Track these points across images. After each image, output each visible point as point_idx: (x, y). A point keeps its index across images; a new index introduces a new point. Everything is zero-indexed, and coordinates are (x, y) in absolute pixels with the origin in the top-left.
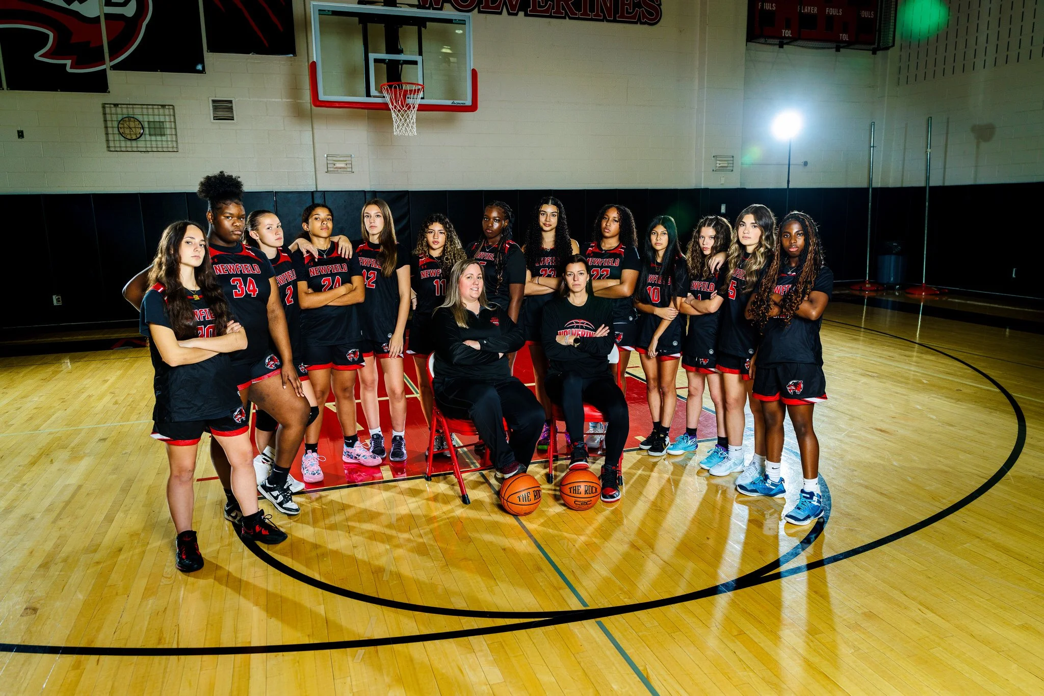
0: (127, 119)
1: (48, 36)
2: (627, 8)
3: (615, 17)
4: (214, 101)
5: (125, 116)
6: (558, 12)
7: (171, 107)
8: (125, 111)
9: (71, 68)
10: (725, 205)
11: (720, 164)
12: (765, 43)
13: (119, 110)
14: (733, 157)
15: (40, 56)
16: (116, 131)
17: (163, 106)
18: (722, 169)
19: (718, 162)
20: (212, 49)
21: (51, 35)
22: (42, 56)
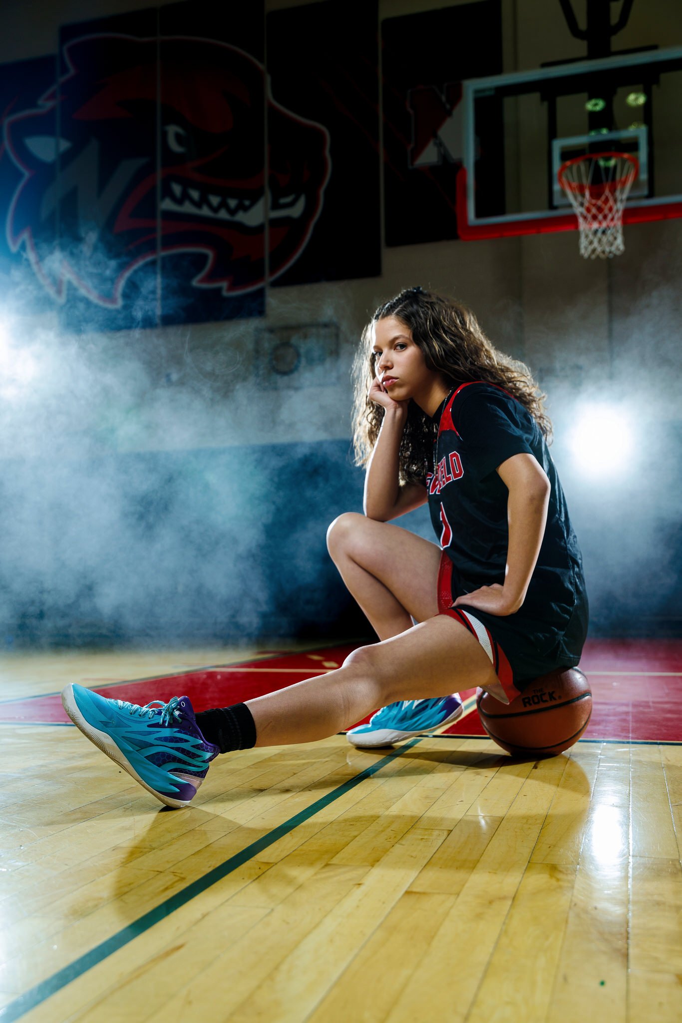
0: (281, 347)
1: (207, 256)
7: (334, 326)
8: (279, 337)
9: (227, 290)
15: (198, 282)
20: (392, 242)
21: (211, 254)
22: (200, 281)
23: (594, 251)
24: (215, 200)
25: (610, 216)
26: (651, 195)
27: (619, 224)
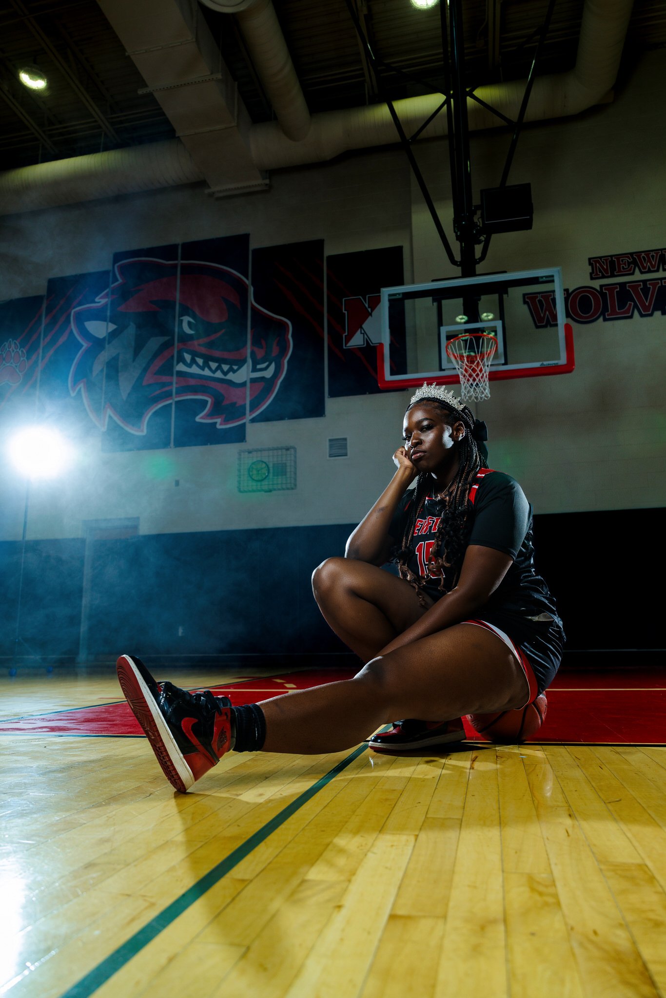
0: (256, 463)
1: (207, 402)
4: (330, 440)
5: (254, 461)
7: (293, 449)
8: (255, 456)
13: (251, 455)
15: (200, 418)
16: (246, 474)
17: (287, 449)
20: (332, 395)
21: (210, 401)
22: (202, 418)
23: (470, 397)
24: (214, 365)
25: (481, 375)
26: (506, 363)
27: (487, 380)
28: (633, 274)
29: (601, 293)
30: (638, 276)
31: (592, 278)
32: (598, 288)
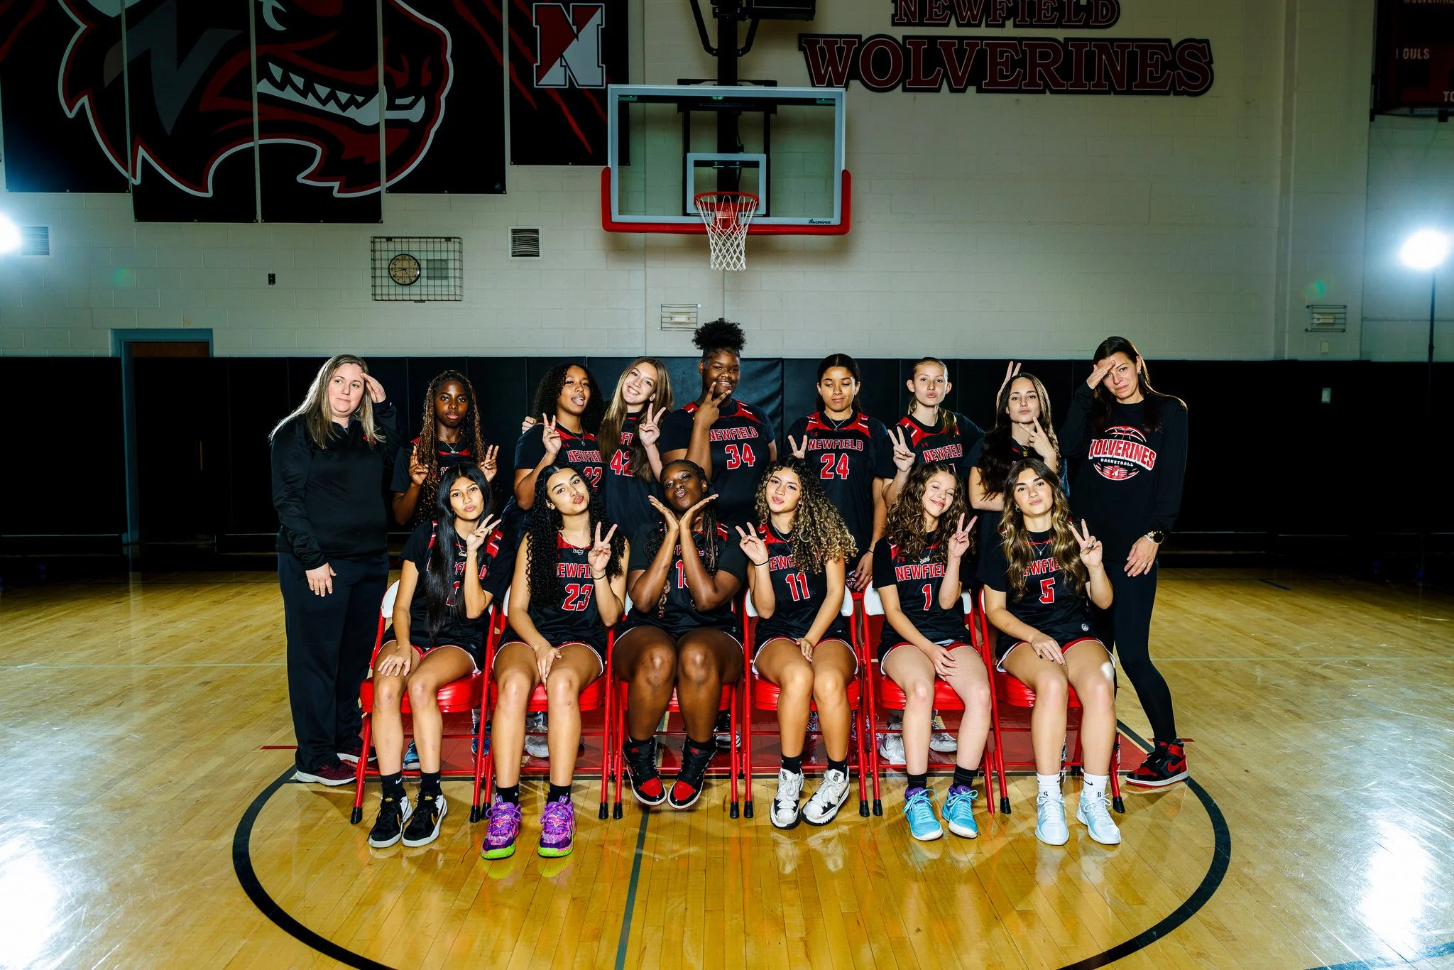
0: (400, 257)
1: (315, 151)
2: (1151, 72)
3: (1129, 86)
4: (514, 231)
5: (397, 253)
6: (1032, 82)
7: (457, 240)
8: (398, 246)
9: (339, 191)
10: (1329, 389)
11: (1319, 319)
12: (1412, 115)
13: (391, 245)
14: (1345, 307)
15: (304, 178)
16: (385, 273)
17: (448, 239)
18: (1323, 328)
19: (1316, 316)
20: (517, 160)
21: (319, 150)
22: (305, 178)
24: (323, 91)
26: (767, 215)
28: (947, 25)
29: (903, 47)
30: (953, 30)
31: (894, 24)
32: (900, 40)
